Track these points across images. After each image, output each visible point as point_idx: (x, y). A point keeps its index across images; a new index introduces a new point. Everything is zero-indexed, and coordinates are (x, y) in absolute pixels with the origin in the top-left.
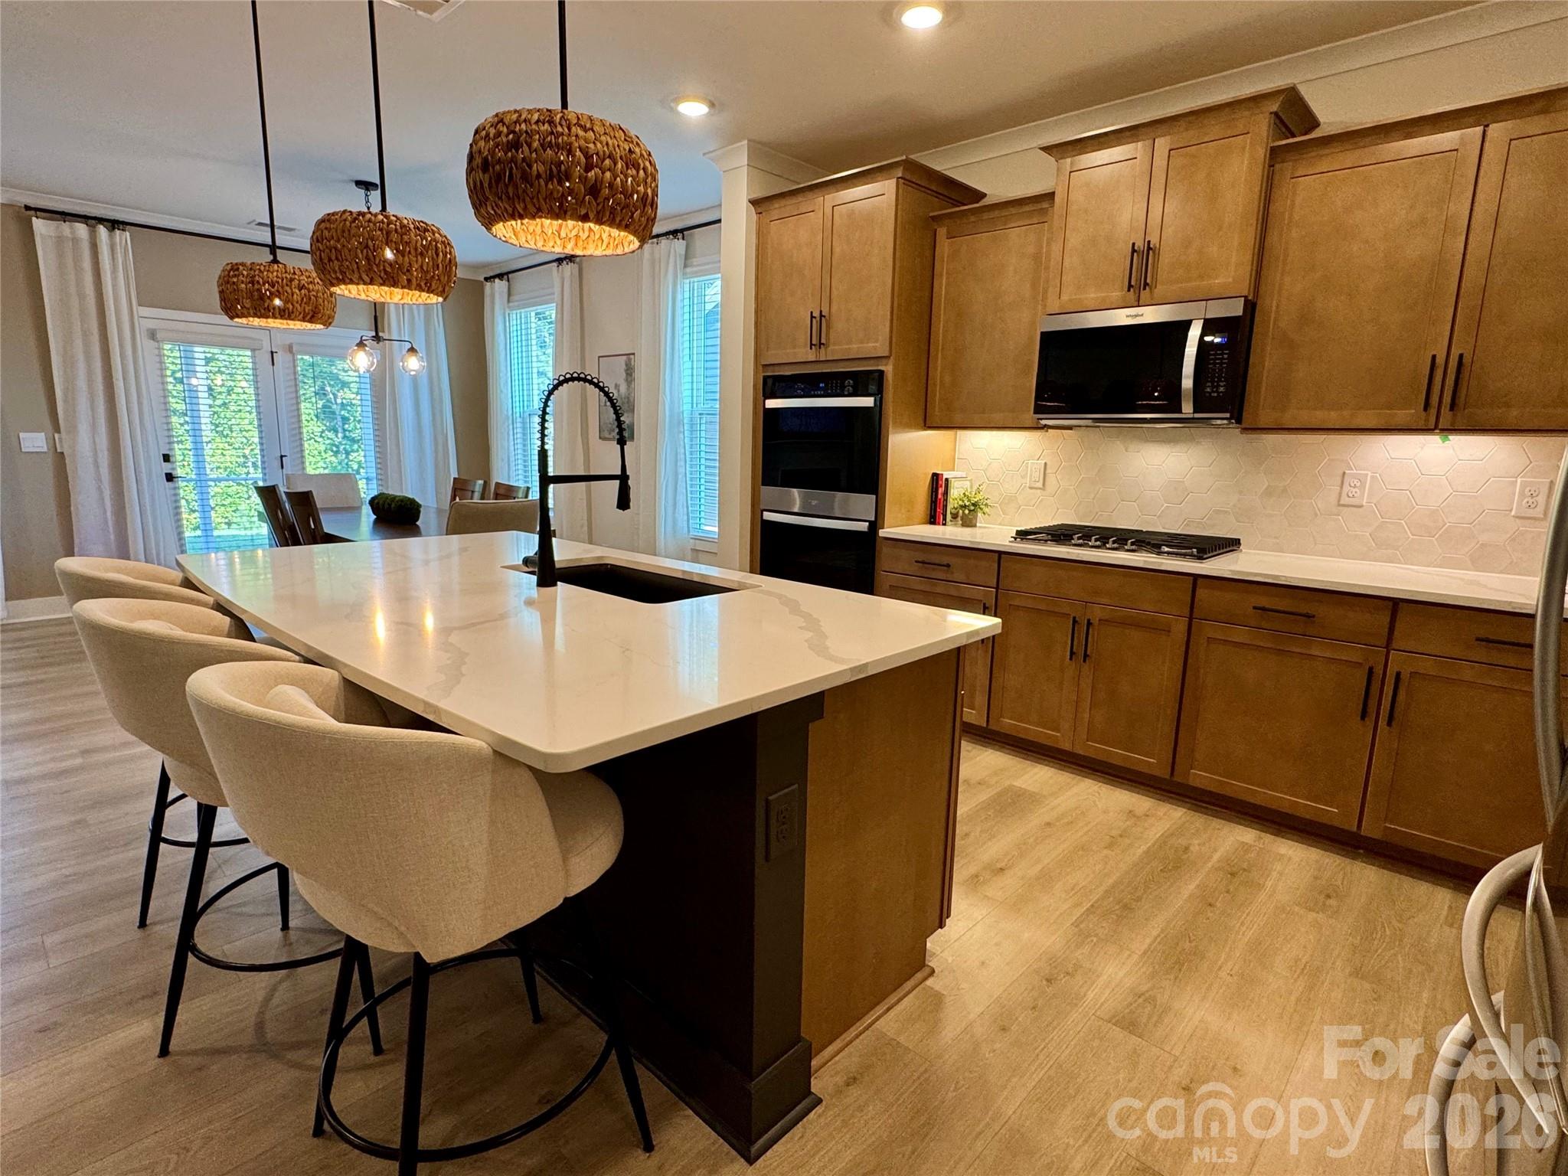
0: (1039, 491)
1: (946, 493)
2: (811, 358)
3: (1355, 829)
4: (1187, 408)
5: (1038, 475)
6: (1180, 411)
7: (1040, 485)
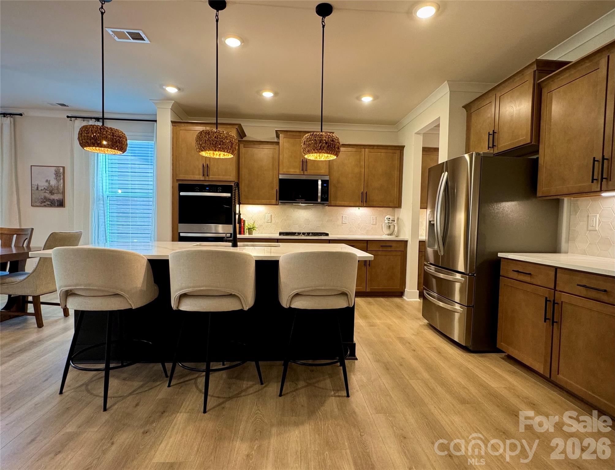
0: (270, 223)
1: (244, 224)
2: (203, 179)
3: (365, 291)
4: (319, 200)
5: (269, 218)
6: (317, 201)
7: (270, 221)
